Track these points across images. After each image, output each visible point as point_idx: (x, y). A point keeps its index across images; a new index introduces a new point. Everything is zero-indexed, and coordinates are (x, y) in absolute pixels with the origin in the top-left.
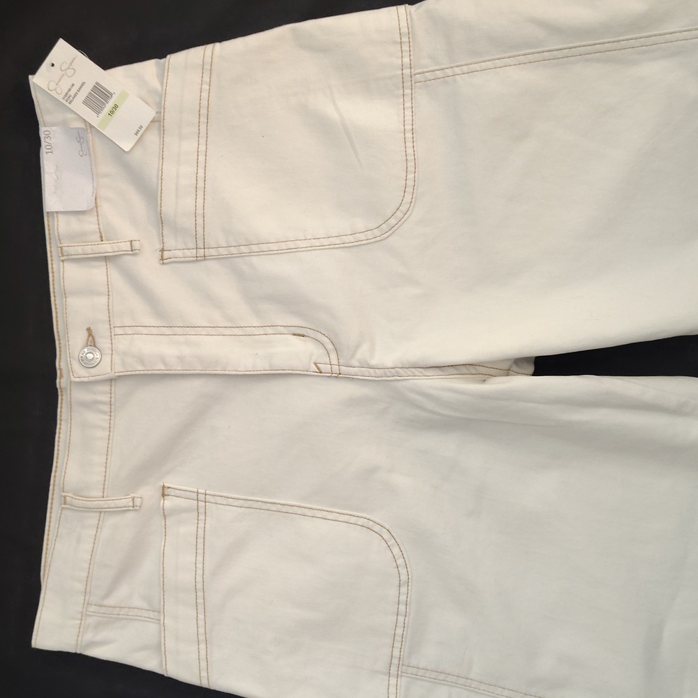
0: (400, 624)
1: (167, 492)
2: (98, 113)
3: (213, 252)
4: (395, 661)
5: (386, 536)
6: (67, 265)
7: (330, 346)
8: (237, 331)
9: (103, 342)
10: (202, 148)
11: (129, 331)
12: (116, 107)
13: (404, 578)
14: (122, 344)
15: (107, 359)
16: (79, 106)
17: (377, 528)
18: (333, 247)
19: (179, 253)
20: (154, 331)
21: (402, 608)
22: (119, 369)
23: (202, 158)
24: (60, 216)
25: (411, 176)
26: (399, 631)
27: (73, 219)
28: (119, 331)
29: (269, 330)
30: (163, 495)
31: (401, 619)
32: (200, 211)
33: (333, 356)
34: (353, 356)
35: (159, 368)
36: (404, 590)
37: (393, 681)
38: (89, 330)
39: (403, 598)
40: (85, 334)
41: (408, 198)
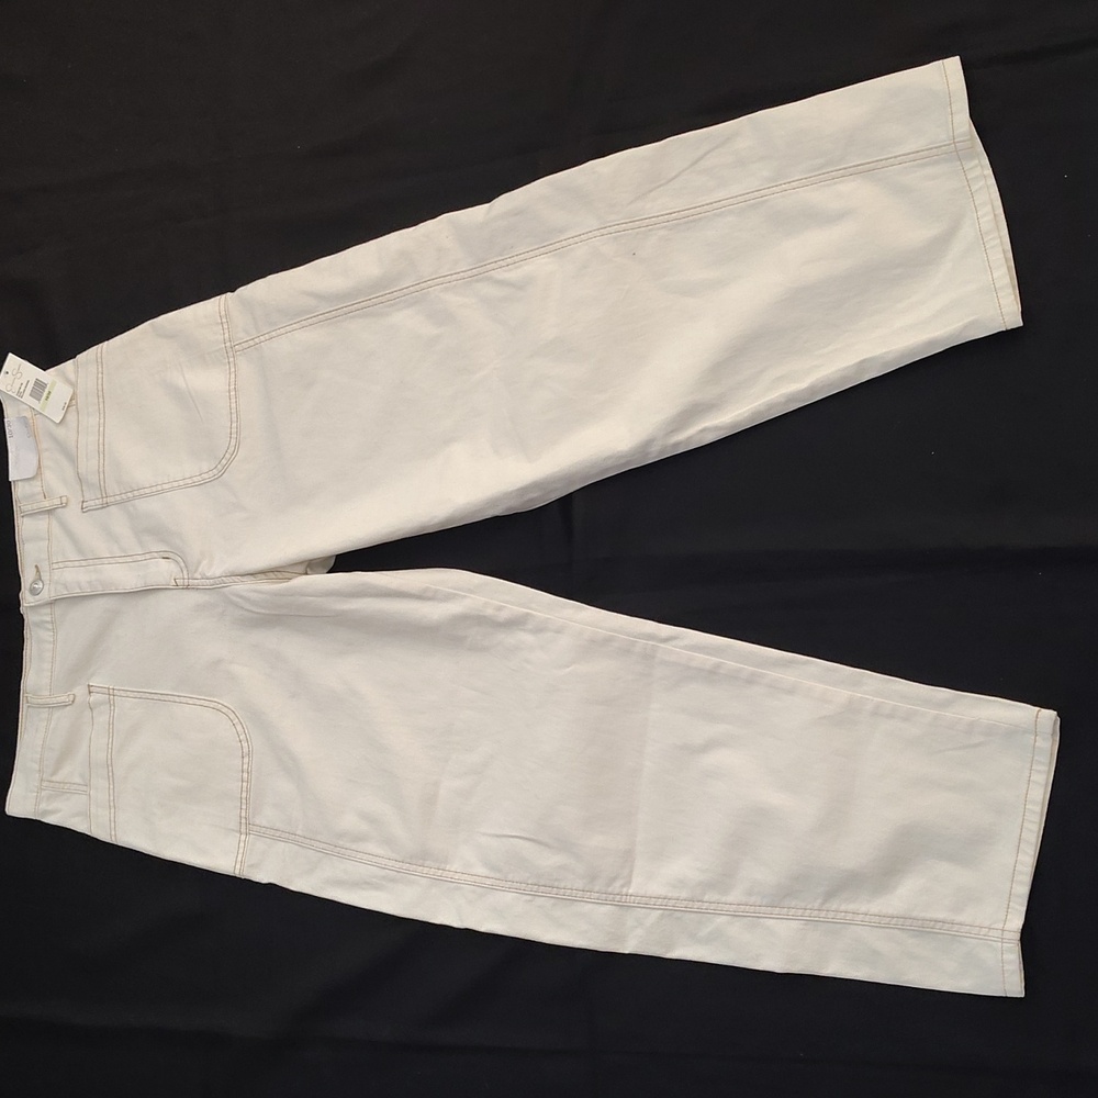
0: (244, 789)
1: (92, 689)
2: (39, 400)
3: (112, 499)
4: (243, 821)
5: (232, 716)
6: (25, 519)
7: (183, 564)
8: (129, 559)
9: (45, 576)
10: (102, 421)
11: (61, 565)
12: (50, 392)
13: (246, 750)
14: (57, 575)
15: (46, 587)
16: (27, 398)
17: (225, 710)
18: (186, 486)
19: (92, 503)
20: (77, 563)
21: (245, 775)
22: (53, 596)
23: (101, 429)
24: (20, 483)
25: (234, 425)
26: (244, 795)
27: (26, 484)
28: (55, 566)
29: (148, 556)
30: (90, 692)
31: (245, 784)
32: (101, 470)
33: (185, 572)
34: (196, 571)
35: (76, 591)
36: (246, 760)
37: (243, 837)
38: (36, 566)
39: (245, 767)
40: (35, 570)
41: (233, 441)
